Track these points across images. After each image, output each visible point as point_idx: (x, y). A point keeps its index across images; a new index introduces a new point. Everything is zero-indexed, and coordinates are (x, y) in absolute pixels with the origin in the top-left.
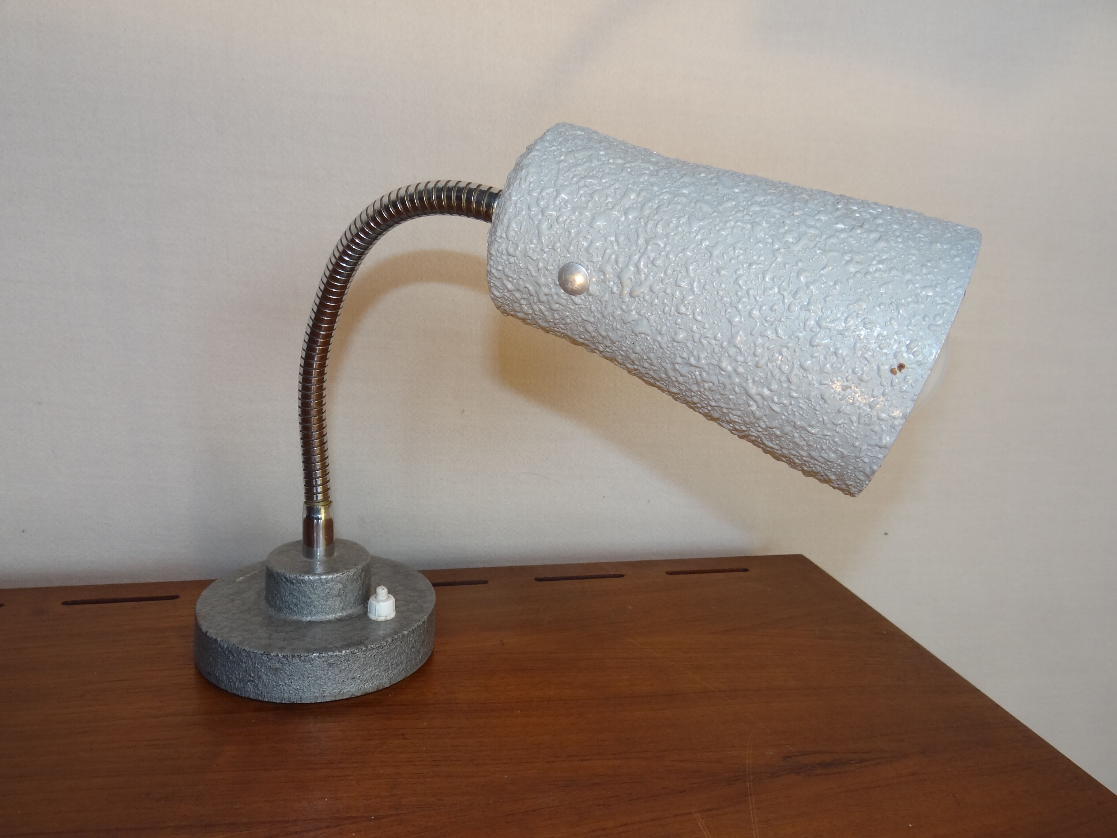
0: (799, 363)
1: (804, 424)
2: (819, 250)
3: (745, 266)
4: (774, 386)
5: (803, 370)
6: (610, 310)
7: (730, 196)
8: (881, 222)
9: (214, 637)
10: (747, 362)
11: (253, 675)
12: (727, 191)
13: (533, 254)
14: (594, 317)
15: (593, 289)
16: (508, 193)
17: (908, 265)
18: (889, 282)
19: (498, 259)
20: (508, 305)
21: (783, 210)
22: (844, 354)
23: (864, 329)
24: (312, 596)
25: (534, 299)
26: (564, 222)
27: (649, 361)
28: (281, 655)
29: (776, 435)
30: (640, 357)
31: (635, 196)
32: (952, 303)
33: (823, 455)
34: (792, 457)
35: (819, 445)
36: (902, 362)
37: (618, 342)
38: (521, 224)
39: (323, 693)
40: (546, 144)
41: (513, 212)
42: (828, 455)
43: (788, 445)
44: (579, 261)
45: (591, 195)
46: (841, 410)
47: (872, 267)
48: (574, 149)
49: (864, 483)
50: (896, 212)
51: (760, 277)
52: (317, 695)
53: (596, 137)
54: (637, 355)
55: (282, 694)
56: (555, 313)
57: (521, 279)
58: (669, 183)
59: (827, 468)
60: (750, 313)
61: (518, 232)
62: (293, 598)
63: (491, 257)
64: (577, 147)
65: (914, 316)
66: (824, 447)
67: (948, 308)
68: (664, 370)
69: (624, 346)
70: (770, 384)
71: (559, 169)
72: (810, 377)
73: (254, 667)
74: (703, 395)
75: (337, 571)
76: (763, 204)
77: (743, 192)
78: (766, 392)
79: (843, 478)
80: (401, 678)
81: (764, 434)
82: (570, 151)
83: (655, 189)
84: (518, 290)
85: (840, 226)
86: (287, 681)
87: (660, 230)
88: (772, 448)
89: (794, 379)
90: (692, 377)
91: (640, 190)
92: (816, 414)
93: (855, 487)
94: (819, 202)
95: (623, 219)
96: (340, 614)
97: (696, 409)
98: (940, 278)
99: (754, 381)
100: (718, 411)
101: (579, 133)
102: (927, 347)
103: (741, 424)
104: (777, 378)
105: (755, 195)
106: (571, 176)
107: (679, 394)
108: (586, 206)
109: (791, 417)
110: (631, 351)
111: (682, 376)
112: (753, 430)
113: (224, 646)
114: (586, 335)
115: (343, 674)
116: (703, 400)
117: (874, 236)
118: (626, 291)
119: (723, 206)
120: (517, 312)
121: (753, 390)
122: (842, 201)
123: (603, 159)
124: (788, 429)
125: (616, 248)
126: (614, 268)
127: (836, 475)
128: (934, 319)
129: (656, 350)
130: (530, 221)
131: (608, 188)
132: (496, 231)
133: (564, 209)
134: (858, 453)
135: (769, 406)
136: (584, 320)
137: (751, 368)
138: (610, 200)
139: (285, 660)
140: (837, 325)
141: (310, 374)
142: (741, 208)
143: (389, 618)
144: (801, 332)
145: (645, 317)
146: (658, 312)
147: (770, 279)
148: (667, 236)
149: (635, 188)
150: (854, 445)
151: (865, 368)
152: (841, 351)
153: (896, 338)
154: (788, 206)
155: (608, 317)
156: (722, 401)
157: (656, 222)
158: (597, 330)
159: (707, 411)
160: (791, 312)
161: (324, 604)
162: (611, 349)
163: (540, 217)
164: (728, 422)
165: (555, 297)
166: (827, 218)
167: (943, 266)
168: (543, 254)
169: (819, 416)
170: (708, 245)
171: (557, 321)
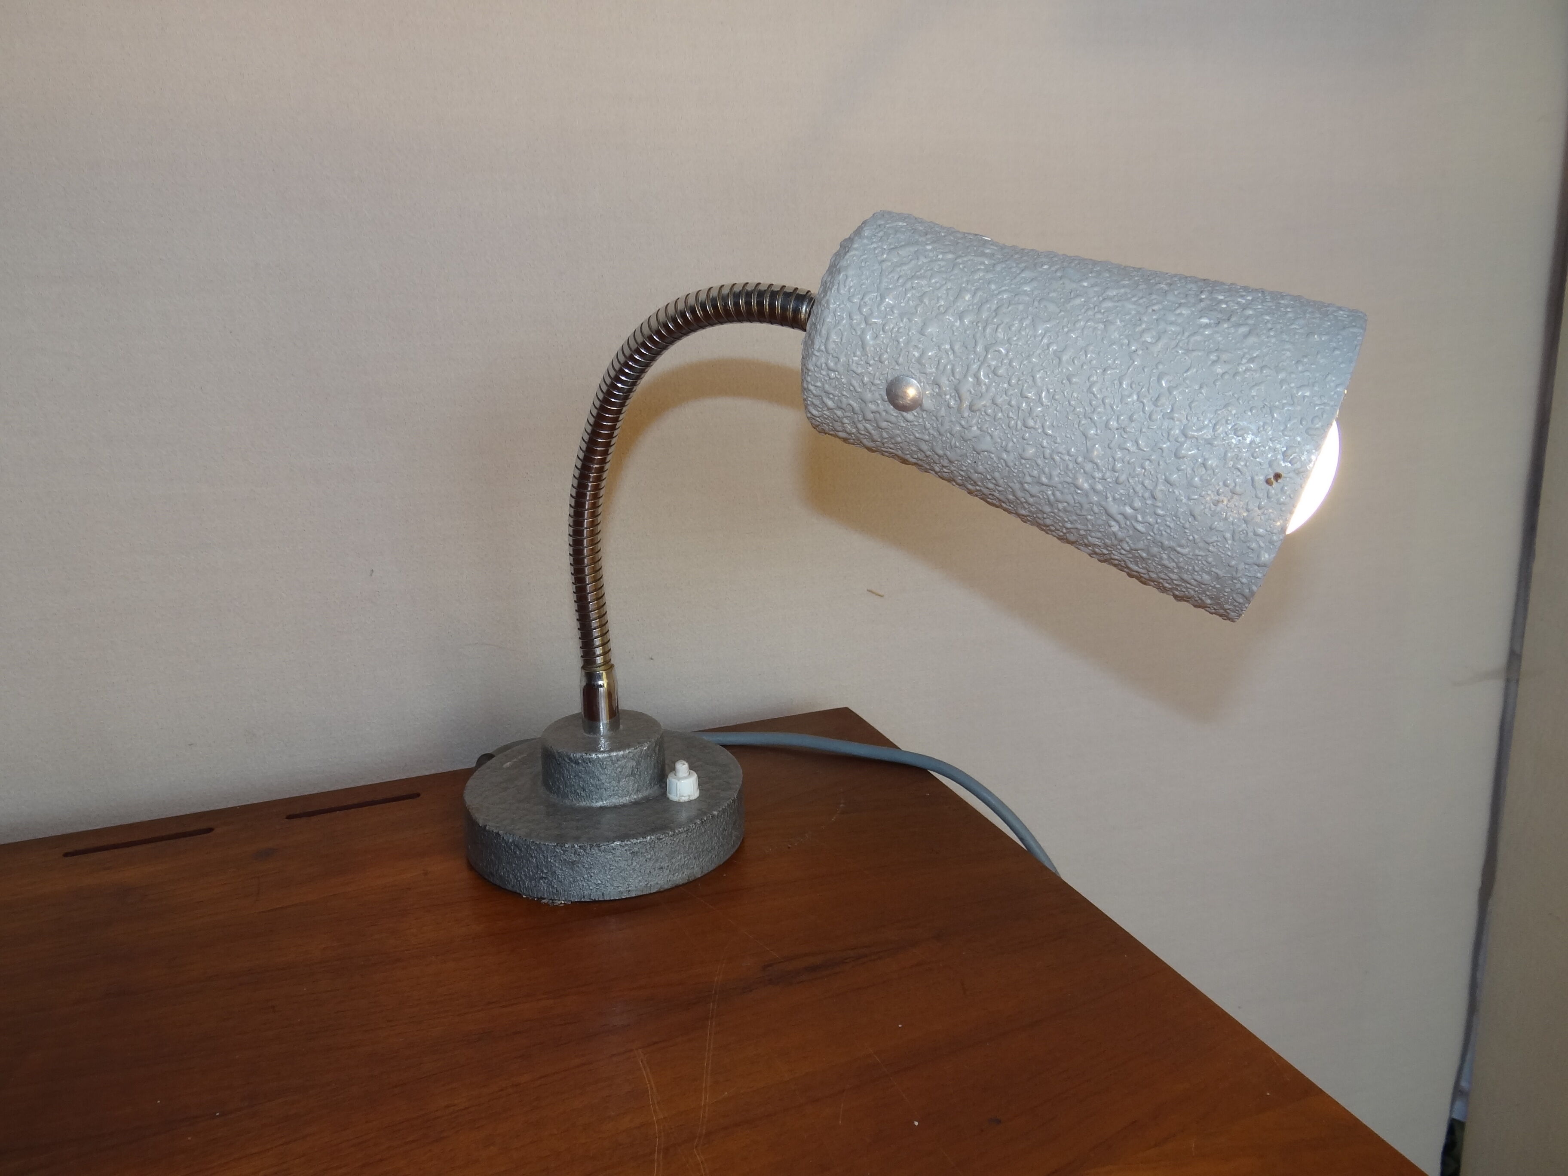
0: (1164, 477)
1: (1172, 544)
2: (1180, 350)
3: (1098, 371)
4: (1138, 504)
5: (1169, 485)
6: (947, 426)
7: (1078, 292)
8: (1251, 312)
9: (495, 831)
10: (1105, 478)
11: (545, 871)
12: (1074, 286)
13: (857, 368)
14: (929, 434)
15: (928, 403)
16: (825, 300)
17: (1281, 362)
18: (1261, 383)
19: (816, 374)
20: (828, 424)
21: (1139, 304)
22: (1214, 465)
23: (1235, 437)
24: (602, 777)
25: (858, 417)
26: (892, 331)
27: (994, 482)
28: (577, 846)
29: (1142, 557)
30: (982, 477)
31: (970, 297)
32: (1332, 403)
33: (1195, 577)
34: (1161, 581)
35: (1191, 566)
36: (1278, 471)
37: (957, 461)
38: (842, 335)
39: (628, 886)
40: (865, 241)
41: (833, 322)
42: (1202, 577)
43: (1156, 567)
44: (910, 373)
45: (921, 299)
46: (1214, 526)
47: (1241, 366)
48: (896, 245)
49: (1244, 607)
50: (1268, 298)
51: (1117, 383)
52: (621, 890)
53: (921, 228)
54: (980, 475)
55: (581, 891)
56: (882, 432)
57: (844, 395)
58: (1008, 279)
59: (1201, 592)
60: (1107, 422)
61: (839, 344)
62: (579, 781)
63: (808, 374)
64: (901, 242)
65: (1290, 420)
66: (1197, 568)
67: (1328, 408)
68: (1011, 490)
69: (964, 466)
70: (1132, 501)
71: (882, 271)
72: (1177, 493)
73: (547, 862)
74: (1056, 516)
75: (628, 747)
76: (1116, 299)
77: (1093, 286)
78: (1128, 510)
79: (1220, 602)
80: (712, 867)
81: (1128, 558)
82: (893, 248)
83: (993, 288)
84: (841, 408)
85: (1205, 320)
86: (586, 876)
87: (1000, 335)
88: (1137, 572)
89: (1159, 495)
90: (1043, 497)
91: (975, 289)
92: (1185, 532)
93: (1234, 612)
94: (1179, 293)
95: (958, 324)
96: (635, 797)
97: (1049, 532)
98: (1318, 375)
99: (1114, 499)
100: (1075, 534)
101: (901, 224)
102: (1306, 453)
103: (1102, 547)
104: (1140, 495)
105: (1107, 288)
106: (895, 278)
107: (1029, 516)
108: (914, 311)
109: (1158, 537)
110: (972, 471)
111: (1032, 496)
112: (1116, 553)
113: (508, 841)
114: (919, 455)
115: (650, 864)
116: (1057, 522)
117: (1243, 330)
118: (966, 404)
119: (1071, 304)
120: (838, 432)
121: (1114, 509)
122: (1206, 289)
123: (931, 254)
124: (1155, 550)
125: (952, 357)
126: (950, 380)
127: (1211, 598)
128: (1312, 421)
129: (1002, 470)
130: (852, 330)
131: (939, 288)
132: (813, 343)
133: (891, 315)
134: (1234, 573)
135: (1133, 526)
136: (916, 438)
137: (1110, 485)
138: (942, 303)
139: (582, 850)
140: (1205, 433)
141: (582, 515)
142: (1092, 306)
143: (693, 798)
144: (1165, 443)
145: (988, 433)
146: (1002, 427)
147: (1127, 385)
148: (1009, 340)
149: (969, 287)
150: (1230, 564)
151: (1237, 480)
152: (1210, 462)
153: (1271, 445)
154: (1144, 300)
155: (945, 434)
156: (1079, 522)
157: (996, 326)
158: (932, 449)
159: (1062, 534)
160: (1153, 421)
161: (617, 786)
162: (949, 469)
163: (863, 326)
164: (1086, 545)
165: (884, 413)
166: (1189, 312)
167: (1322, 361)
168: (868, 367)
169: (1189, 534)
170: (1056, 350)
171: (886, 440)
